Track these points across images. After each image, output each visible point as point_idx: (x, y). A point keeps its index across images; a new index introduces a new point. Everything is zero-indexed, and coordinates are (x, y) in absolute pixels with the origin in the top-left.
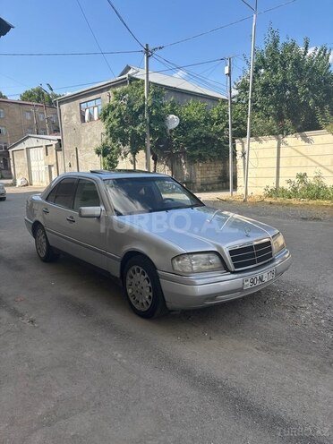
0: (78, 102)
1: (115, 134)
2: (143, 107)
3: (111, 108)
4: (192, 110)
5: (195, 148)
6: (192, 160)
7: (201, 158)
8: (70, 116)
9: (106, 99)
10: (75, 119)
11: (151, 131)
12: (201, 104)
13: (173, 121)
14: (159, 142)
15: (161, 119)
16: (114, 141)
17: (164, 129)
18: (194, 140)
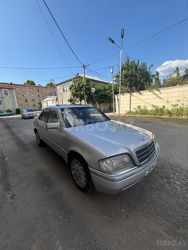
0: (62, 85)
1: (74, 95)
2: (83, 86)
3: (72, 86)
4: (100, 87)
5: (101, 98)
6: (100, 103)
7: (103, 102)
8: (60, 90)
9: (71, 83)
10: (62, 91)
11: (86, 93)
12: (102, 84)
13: (93, 90)
14: (89, 97)
15: (89, 89)
16: (74, 97)
17: (90, 92)
18: (100, 96)
